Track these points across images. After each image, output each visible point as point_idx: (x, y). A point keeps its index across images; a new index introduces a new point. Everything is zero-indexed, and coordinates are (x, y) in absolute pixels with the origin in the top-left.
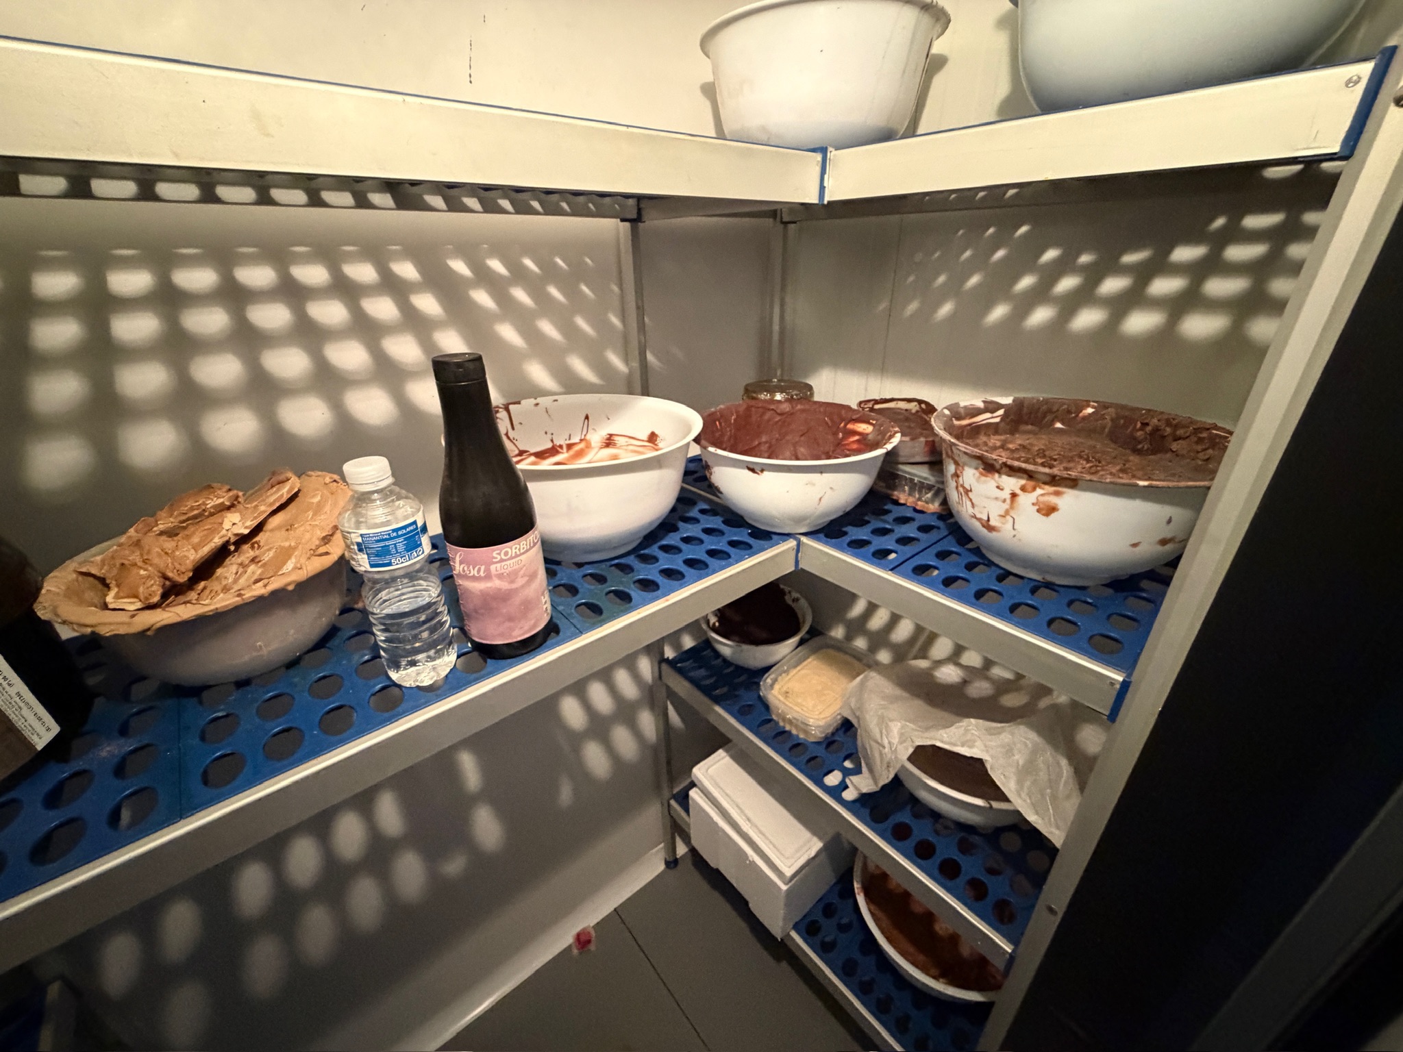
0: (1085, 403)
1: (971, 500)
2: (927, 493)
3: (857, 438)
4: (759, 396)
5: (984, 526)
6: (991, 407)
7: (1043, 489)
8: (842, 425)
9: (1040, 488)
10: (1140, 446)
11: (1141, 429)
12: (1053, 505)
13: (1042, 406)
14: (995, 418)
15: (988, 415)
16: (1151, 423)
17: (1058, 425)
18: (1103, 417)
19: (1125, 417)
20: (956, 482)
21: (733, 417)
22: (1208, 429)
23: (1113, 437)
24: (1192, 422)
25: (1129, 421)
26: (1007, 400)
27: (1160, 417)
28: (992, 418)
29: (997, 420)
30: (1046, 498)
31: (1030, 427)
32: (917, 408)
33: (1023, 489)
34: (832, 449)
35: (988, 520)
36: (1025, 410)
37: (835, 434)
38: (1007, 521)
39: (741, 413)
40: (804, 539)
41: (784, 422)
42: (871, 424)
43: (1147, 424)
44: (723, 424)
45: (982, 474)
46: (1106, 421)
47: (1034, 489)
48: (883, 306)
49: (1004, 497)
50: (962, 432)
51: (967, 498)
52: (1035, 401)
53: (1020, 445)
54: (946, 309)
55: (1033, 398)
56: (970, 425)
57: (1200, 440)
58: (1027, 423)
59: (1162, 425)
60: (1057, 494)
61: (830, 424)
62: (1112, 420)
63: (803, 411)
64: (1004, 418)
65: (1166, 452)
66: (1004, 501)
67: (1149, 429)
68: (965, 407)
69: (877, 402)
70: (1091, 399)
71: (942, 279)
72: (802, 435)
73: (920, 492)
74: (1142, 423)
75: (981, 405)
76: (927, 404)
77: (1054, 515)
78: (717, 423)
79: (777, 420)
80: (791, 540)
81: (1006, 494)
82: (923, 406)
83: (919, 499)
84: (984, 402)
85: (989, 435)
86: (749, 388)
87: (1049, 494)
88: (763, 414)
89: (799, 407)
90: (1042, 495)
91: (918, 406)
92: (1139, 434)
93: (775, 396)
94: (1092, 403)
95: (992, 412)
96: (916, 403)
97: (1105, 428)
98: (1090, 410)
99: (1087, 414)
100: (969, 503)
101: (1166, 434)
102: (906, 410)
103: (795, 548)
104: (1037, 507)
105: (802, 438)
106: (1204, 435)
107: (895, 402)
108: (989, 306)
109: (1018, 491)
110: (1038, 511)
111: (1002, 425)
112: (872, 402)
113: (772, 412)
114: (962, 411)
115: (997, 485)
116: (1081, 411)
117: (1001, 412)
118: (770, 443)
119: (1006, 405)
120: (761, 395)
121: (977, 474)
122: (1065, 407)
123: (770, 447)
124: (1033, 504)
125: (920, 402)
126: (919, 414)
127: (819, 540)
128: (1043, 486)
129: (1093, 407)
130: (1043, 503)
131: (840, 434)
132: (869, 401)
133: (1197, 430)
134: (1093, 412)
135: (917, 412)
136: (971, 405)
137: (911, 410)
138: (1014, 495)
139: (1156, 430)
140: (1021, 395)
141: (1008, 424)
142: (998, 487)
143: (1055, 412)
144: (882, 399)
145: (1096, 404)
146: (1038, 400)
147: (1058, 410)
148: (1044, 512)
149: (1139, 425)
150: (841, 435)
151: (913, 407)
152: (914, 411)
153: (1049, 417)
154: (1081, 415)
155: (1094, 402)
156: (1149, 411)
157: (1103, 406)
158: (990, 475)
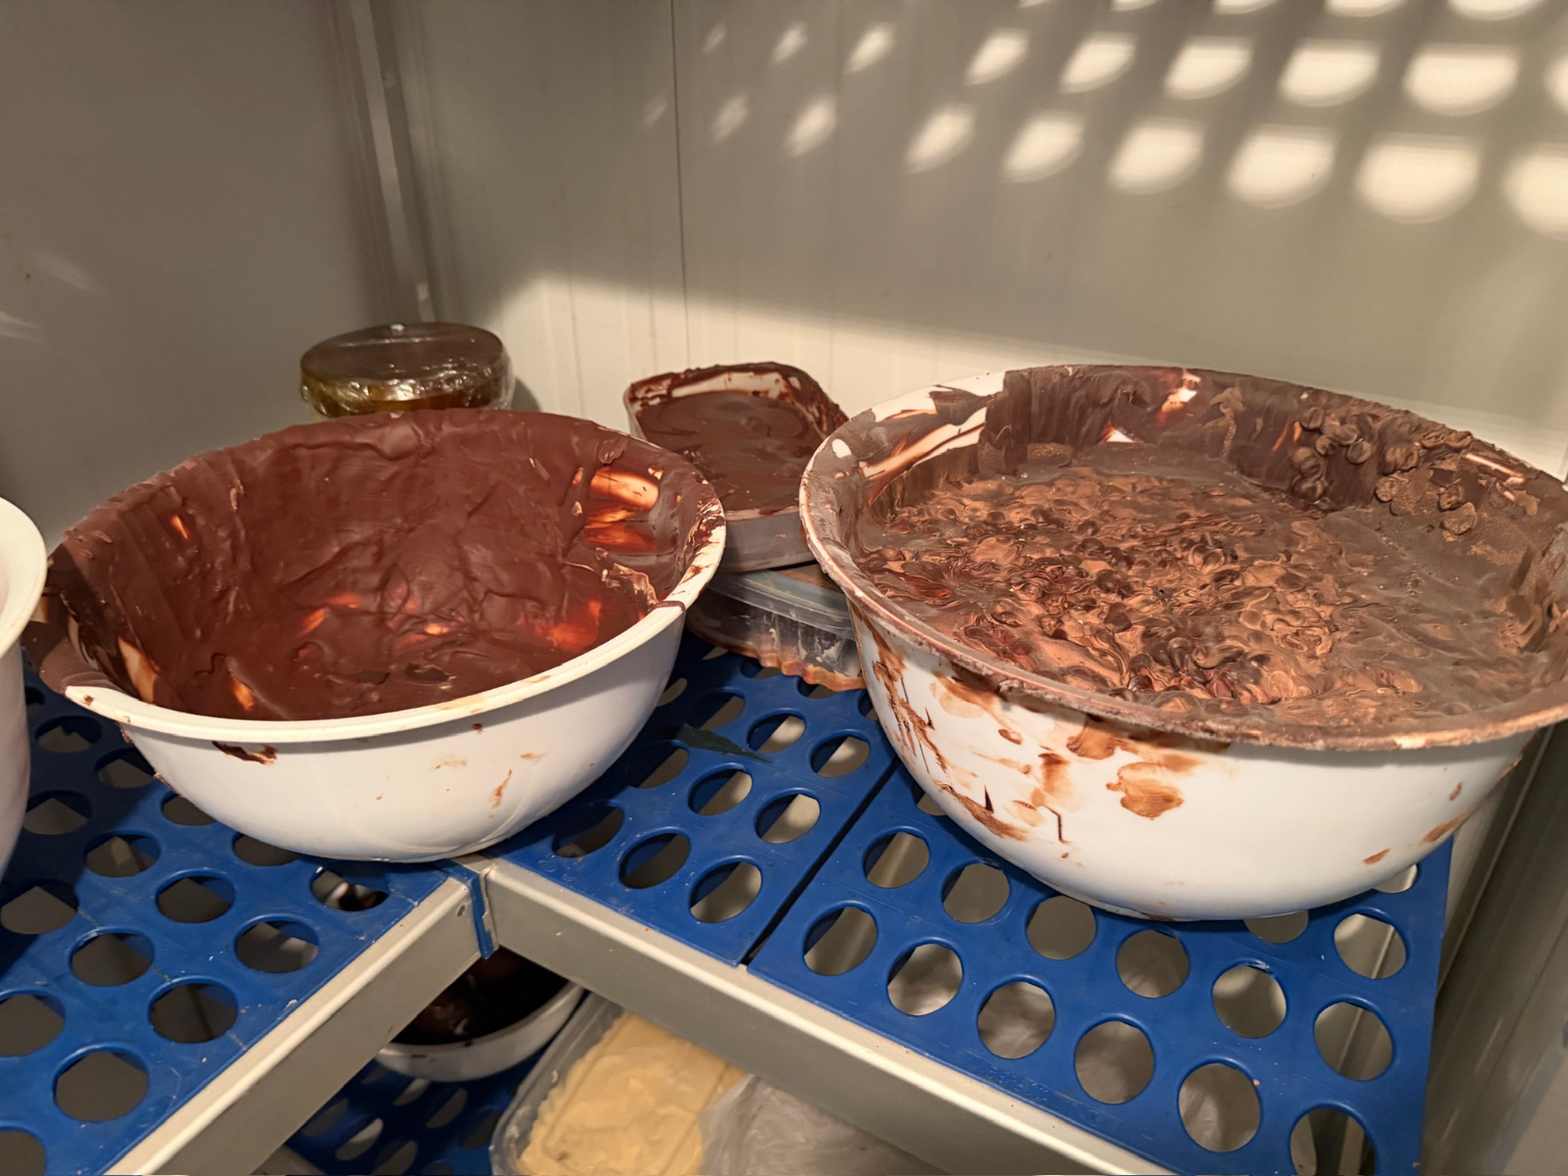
0: (1171, 377)
1: (934, 748)
2: (824, 648)
3: (620, 515)
4: (340, 393)
5: (978, 818)
6: (953, 406)
7: (1135, 752)
8: (579, 477)
9: (1125, 748)
10: (1306, 486)
11: (1301, 443)
12: (1167, 791)
13: (1075, 390)
14: (964, 434)
15: (950, 430)
16: (1327, 431)
17: (1117, 436)
18: (1215, 413)
19: (1267, 413)
20: (888, 688)
21: (233, 492)
22: (1458, 450)
23: (1244, 461)
24: (1420, 427)
25: (1278, 421)
26: (988, 383)
27: (1342, 411)
28: (960, 435)
29: (973, 439)
30: (1145, 775)
31: (1051, 448)
32: (781, 387)
33: (1075, 746)
34: (561, 544)
35: (989, 806)
36: (1035, 407)
37: (563, 503)
38: (1041, 819)
39: (261, 471)
40: (494, 872)
41: (412, 478)
42: (652, 480)
43: (1319, 431)
44: (200, 521)
45: (952, 689)
46: (1222, 423)
47: (1109, 751)
48: (657, 111)
49: (1024, 762)
50: (891, 491)
51: (924, 743)
52: (1056, 379)
53: (1038, 511)
54: (814, 122)
55: (1049, 370)
56: (908, 465)
57: (1441, 478)
58: (1042, 438)
59: (1351, 431)
60: (1175, 765)
61: (544, 474)
62: (1238, 418)
63: (463, 441)
64: (989, 429)
65: (1366, 503)
66: (1027, 771)
67: (1322, 442)
68: (889, 422)
69: (677, 380)
70: (1185, 366)
71: (791, 41)
72: (470, 514)
73: (809, 645)
74: (1304, 429)
75: (929, 406)
76: (803, 377)
77: (1168, 816)
78: (178, 522)
79: (384, 476)
80: (452, 881)
81: (1030, 753)
82: (795, 382)
83: (810, 659)
84: (935, 396)
85: (959, 485)
86: (314, 367)
87: (1149, 764)
88: (337, 463)
89: (447, 429)
90: (1132, 766)
91: (782, 382)
92: (1302, 453)
93: (390, 390)
94: (1189, 377)
95: (958, 422)
96: (775, 376)
97: (1223, 440)
98: (1185, 395)
99: (1179, 405)
100: (931, 755)
101: (1362, 459)
102: (756, 393)
103: (468, 904)
104: (1121, 795)
105: (475, 519)
106: (1450, 465)
107: (725, 376)
108: (915, 119)
109: (1064, 753)
110: (1124, 803)
111: (987, 448)
112: (667, 383)
113: (368, 453)
114: (881, 434)
115: (1001, 727)
116: (1165, 399)
117: (979, 417)
118: (380, 542)
119: (989, 397)
120: (344, 386)
121: (942, 689)
122: (1129, 389)
123: (379, 556)
124: (1109, 786)
125: (786, 371)
126: (788, 400)
127: (534, 865)
128: (1132, 743)
129: (1192, 386)
130: (1137, 786)
131: (578, 504)
132: (656, 380)
133: (1431, 453)
134: (1193, 400)
135: (782, 396)
136: (903, 412)
137: (766, 392)
138: (1051, 761)
139: (1338, 446)
140: (1022, 363)
141: (998, 446)
142: (1004, 733)
143: (1105, 405)
144: (688, 371)
145: (1196, 379)
146: (1063, 376)
147: (1111, 400)
148: (1141, 807)
149: (1298, 432)
150: (579, 508)
151: (771, 384)
152: (774, 394)
153: (1094, 418)
154: (1166, 406)
155: (1193, 372)
156: (1316, 393)
157: (1214, 382)
158: (978, 699)
